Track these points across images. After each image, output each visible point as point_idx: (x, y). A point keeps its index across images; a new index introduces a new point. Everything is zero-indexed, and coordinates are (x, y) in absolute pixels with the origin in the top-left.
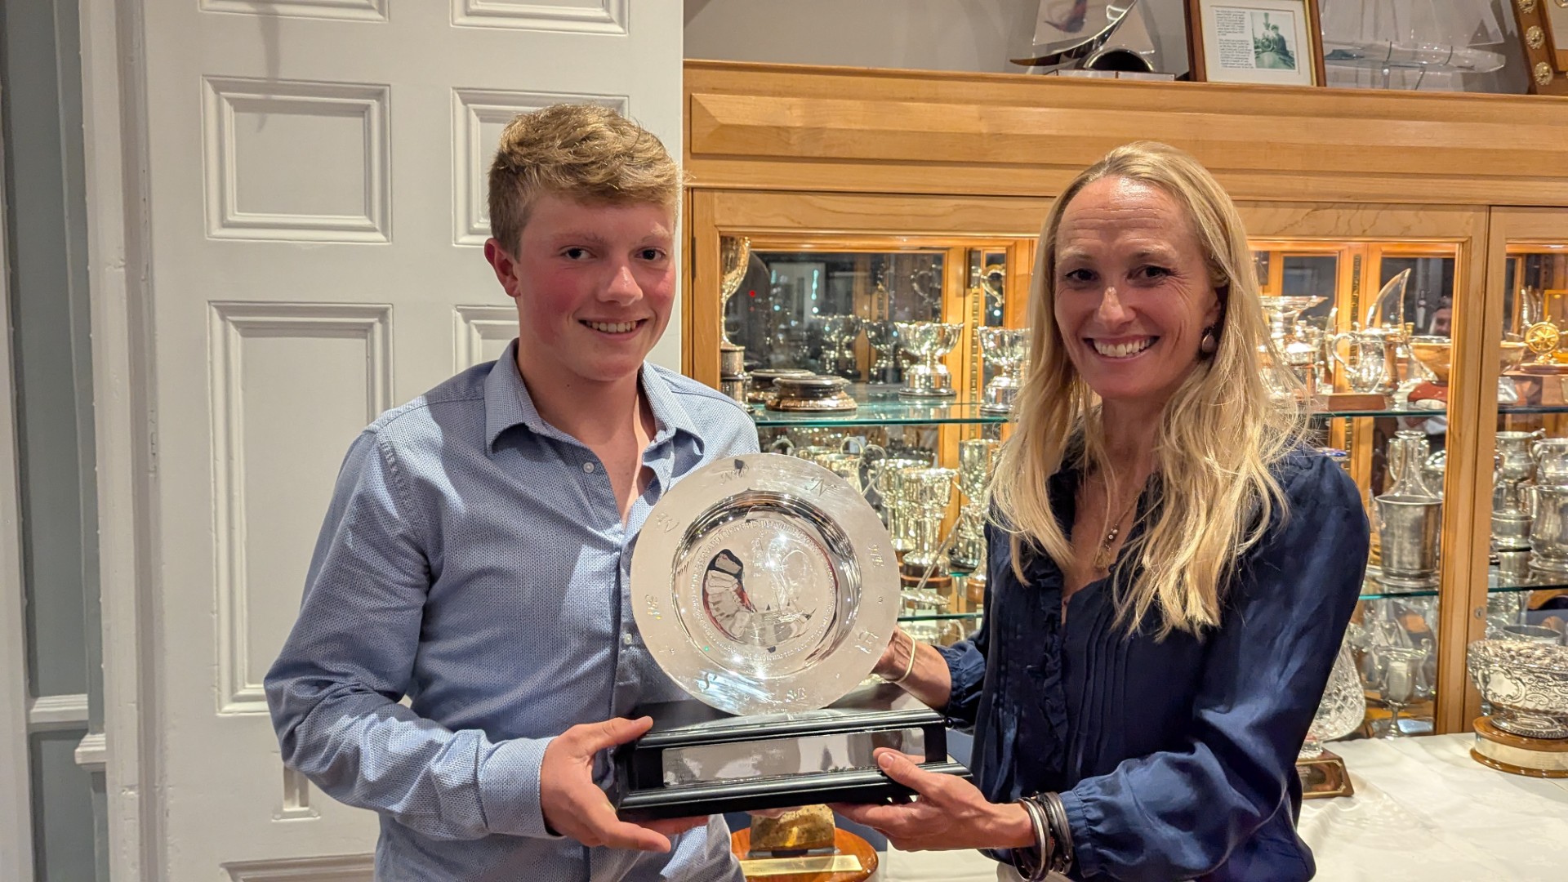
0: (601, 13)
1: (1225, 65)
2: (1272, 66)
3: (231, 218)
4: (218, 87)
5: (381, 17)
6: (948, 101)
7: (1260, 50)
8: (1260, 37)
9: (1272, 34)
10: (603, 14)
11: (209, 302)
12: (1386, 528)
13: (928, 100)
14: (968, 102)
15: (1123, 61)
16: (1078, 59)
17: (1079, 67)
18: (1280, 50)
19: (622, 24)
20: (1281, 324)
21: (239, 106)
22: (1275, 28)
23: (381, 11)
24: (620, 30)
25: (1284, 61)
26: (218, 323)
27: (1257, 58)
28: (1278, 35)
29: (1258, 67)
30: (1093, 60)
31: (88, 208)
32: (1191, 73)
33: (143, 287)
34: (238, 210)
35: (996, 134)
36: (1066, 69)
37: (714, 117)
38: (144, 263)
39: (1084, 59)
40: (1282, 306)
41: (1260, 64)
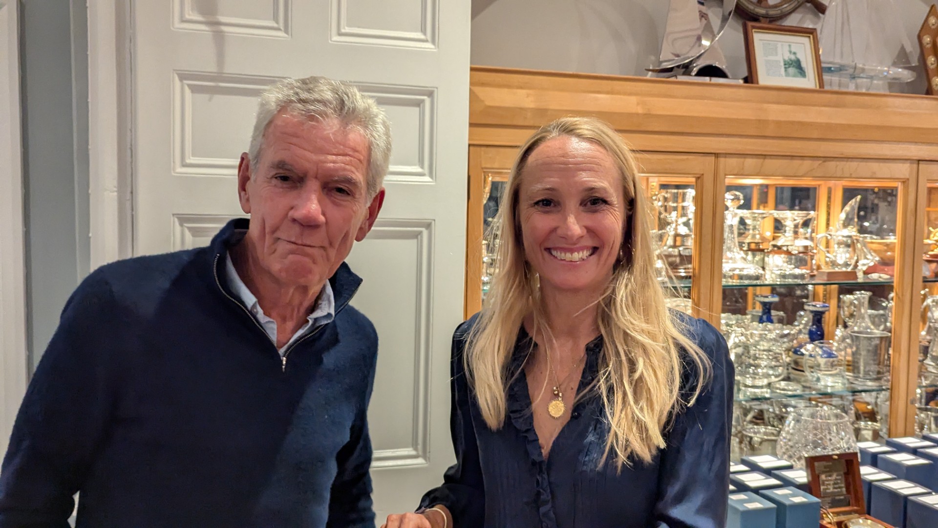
0: (420, 36)
1: (768, 75)
2: (794, 76)
3: (188, 161)
4: (182, 77)
5: (286, 35)
6: (619, 93)
7: (787, 66)
8: (787, 59)
9: (793, 57)
10: (422, 37)
11: (173, 215)
12: (856, 351)
13: (608, 93)
14: (630, 94)
15: (711, 71)
16: (684, 70)
17: (684, 74)
18: (797, 66)
19: (433, 42)
20: (792, 229)
21: (194, 89)
22: (795, 53)
23: (286, 31)
24: (433, 47)
25: (801, 73)
26: (178, 228)
27: (786, 71)
28: (796, 58)
29: (786, 76)
30: (695, 70)
31: (91, 152)
32: (749, 79)
33: (128, 204)
34: (192, 156)
35: (645, 114)
36: (680, 75)
37: (483, 101)
38: (129, 190)
39: (688, 70)
40: (792, 217)
41: (787, 75)
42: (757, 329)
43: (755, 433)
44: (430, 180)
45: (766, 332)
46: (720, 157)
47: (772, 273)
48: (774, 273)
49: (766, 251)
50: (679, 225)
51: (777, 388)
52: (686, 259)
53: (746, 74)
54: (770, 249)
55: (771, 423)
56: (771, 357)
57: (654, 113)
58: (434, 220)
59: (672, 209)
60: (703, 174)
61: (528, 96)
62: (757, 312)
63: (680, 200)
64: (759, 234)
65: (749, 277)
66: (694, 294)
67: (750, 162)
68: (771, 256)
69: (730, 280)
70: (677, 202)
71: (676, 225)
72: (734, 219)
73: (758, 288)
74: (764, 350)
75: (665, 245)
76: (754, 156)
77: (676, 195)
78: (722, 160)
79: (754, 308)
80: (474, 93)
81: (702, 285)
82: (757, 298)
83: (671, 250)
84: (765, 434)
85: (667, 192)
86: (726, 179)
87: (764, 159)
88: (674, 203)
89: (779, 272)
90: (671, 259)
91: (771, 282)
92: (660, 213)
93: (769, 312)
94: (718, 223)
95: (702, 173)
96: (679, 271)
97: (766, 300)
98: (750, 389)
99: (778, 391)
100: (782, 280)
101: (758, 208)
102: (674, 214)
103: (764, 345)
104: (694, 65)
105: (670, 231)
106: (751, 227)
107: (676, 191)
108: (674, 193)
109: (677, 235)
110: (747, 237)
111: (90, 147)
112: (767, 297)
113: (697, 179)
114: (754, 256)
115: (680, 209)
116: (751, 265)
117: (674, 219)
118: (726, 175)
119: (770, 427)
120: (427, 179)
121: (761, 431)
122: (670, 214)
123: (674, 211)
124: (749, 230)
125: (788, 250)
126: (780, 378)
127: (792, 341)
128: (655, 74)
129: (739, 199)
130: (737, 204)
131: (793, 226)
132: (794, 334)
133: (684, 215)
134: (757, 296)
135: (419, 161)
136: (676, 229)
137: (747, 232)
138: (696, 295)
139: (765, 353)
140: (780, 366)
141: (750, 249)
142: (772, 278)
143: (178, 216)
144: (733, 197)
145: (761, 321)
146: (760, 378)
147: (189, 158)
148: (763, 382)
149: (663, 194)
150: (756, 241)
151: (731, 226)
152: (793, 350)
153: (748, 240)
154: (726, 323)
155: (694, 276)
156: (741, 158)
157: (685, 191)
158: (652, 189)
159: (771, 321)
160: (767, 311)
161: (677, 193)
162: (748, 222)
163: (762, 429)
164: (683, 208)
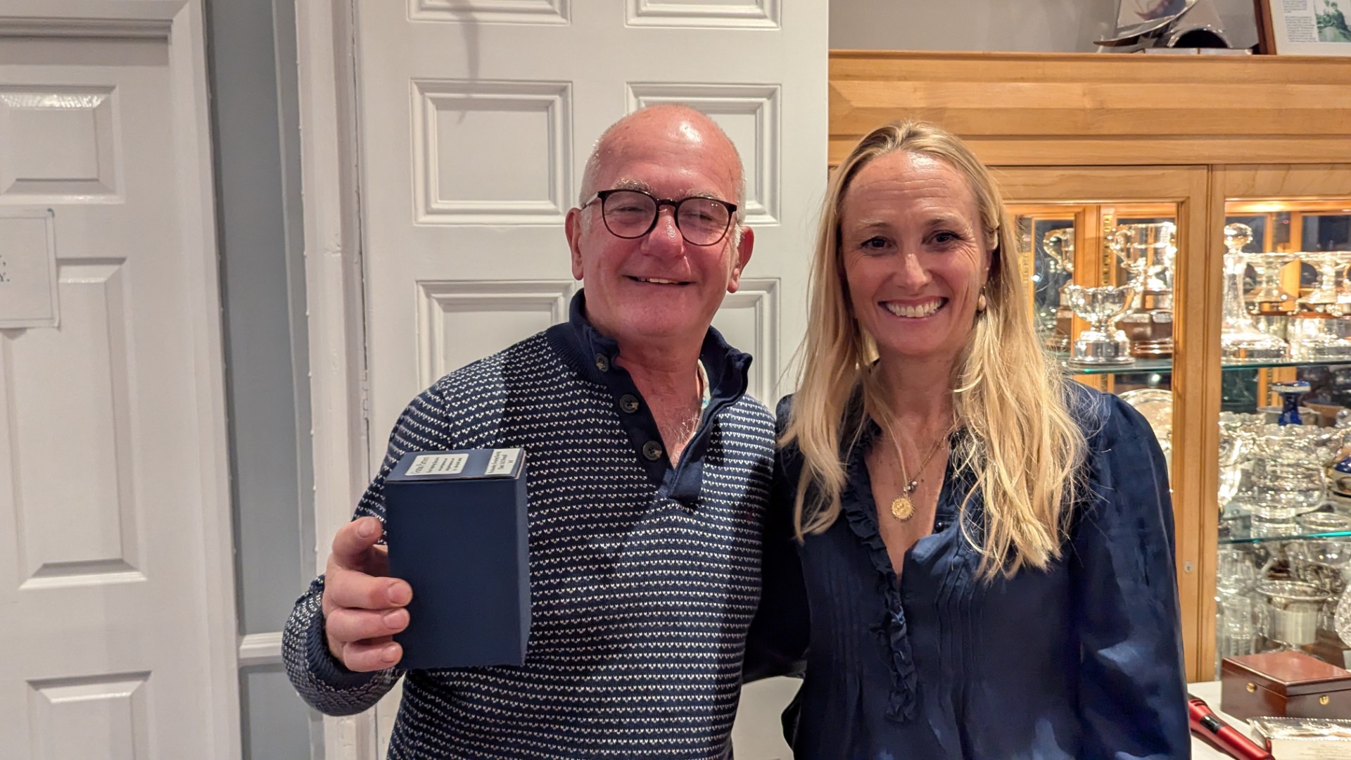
0: (755, 10)
1: (1292, 40)
2: (1334, 41)
3: (434, 206)
4: (423, 89)
5: (564, 21)
6: (1054, 79)
7: (1322, 25)
8: (1322, 13)
9: (1331, 11)
10: (757, 11)
11: (417, 282)
13: (1036, 80)
14: (1073, 80)
15: (1200, 39)
16: (1155, 40)
17: (1156, 45)
18: (1338, 23)
19: (774, 18)
20: (1333, 279)
21: (441, 105)
22: (1334, 5)
23: (564, 15)
24: (774, 24)
25: (1344, 35)
26: (424, 300)
27: (1320, 32)
28: (1337, 11)
30: (1174, 39)
31: (304, 199)
32: (1261, 50)
33: (356, 268)
34: (441, 199)
35: (1098, 109)
36: (1149, 48)
37: (849, 101)
38: (357, 248)
39: (1163, 40)
40: (1332, 260)
41: (1323, 38)
42: (1278, 433)
43: (1274, 591)
44: (773, 220)
45: (1293, 438)
46: (1216, 170)
47: (1301, 346)
48: (1305, 346)
49: (1290, 313)
50: (1150, 277)
51: (1312, 523)
52: (1162, 330)
53: (1256, 41)
54: (1297, 310)
55: (1302, 577)
56: (1299, 476)
57: (1111, 106)
58: (780, 279)
59: (1140, 253)
60: (1189, 198)
61: (915, 90)
62: (1274, 409)
63: (1151, 240)
64: (1277, 288)
65: (1266, 353)
66: (1176, 381)
67: (1264, 176)
68: (1298, 321)
69: (1232, 358)
70: (1146, 242)
71: (1146, 278)
72: (1238, 265)
73: (1276, 369)
74: (1289, 465)
75: (1130, 308)
76: (1271, 166)
77: (1144, 232)
78: (1219, 175)
79: (1269, 404)
80: (834, 89)
81: (1189, 368)
82: (1274, 388)
83: (1136, 316)
84: (1292, 592)
85: (1130, 228)
86: (1226, 203)
87: (1289, 169)
88: (1141, 243)
89: (1312, 345)
90: (1137, 330)
91: (1300, 360)
92: (1119, 261)
93: (1295, 409)
94: (1213, 270)
95: (1187, 195)
96: (1152, 346)
97: (1290, 390)
98: (1268, 525)
99: (1313, 527)
100: (1318, 356)
101: (1274, 250)
102: (1141, 261)
103: (1290, 456)
104: (1172, 31)
105: (1136, 285)
106: (1264, 279)
107: (1144, 226)
108: (1142, 229)
109: (1146, 293)
110: (1257, 294)
111: (303, 192)
112: (1291, 385)
113: (1180, 204)
114: (1270, 323)
115: (1150, 253)
116: (1267, 336)
117: (1141, 269)
118: (1225, 197)
119: (1300, 583)
120: (768, 218)
121: (1287, 588)
122: (1135, 261)
123: (1142, 256)
124: (1260, 283)
125: (1325, 311)
126: (1316, 507)
127: (1335, 450)
128: (1109, 48)
129: (1245, 235)
130: (1241, 242)
131: (1334, 274)
132: (1337, 440)
133: (1157, 262)
134: (1275, 384)
135: (756, 193)
136: (1145, 284)
137: (1258, 287)
138: (1180, 382)
139: (1291, 469)
140: (1317, 489)
141: (1262, 313)
142: (1301, 354)
143: (424, 283)
144: (1235, 232)
145: (1281, 421)
146: (1283, 507)
147: (437, 202)
148: (1289, 513)
149: (1124, 231)
150: (1273, 299)
151: (1233, 277)
152: (1335, 466)
153: (1258, 300)
154: (1226, 425)
155: (1176, 353)
156: (1250, 170)
157: (1159, 225)
158: (1105, 224)
159: (1299, 422)
160: (1291, 406)
161: (1146, 229)
162: (1259, 270)
163: (1288, 585)
164: (1156, 251)
